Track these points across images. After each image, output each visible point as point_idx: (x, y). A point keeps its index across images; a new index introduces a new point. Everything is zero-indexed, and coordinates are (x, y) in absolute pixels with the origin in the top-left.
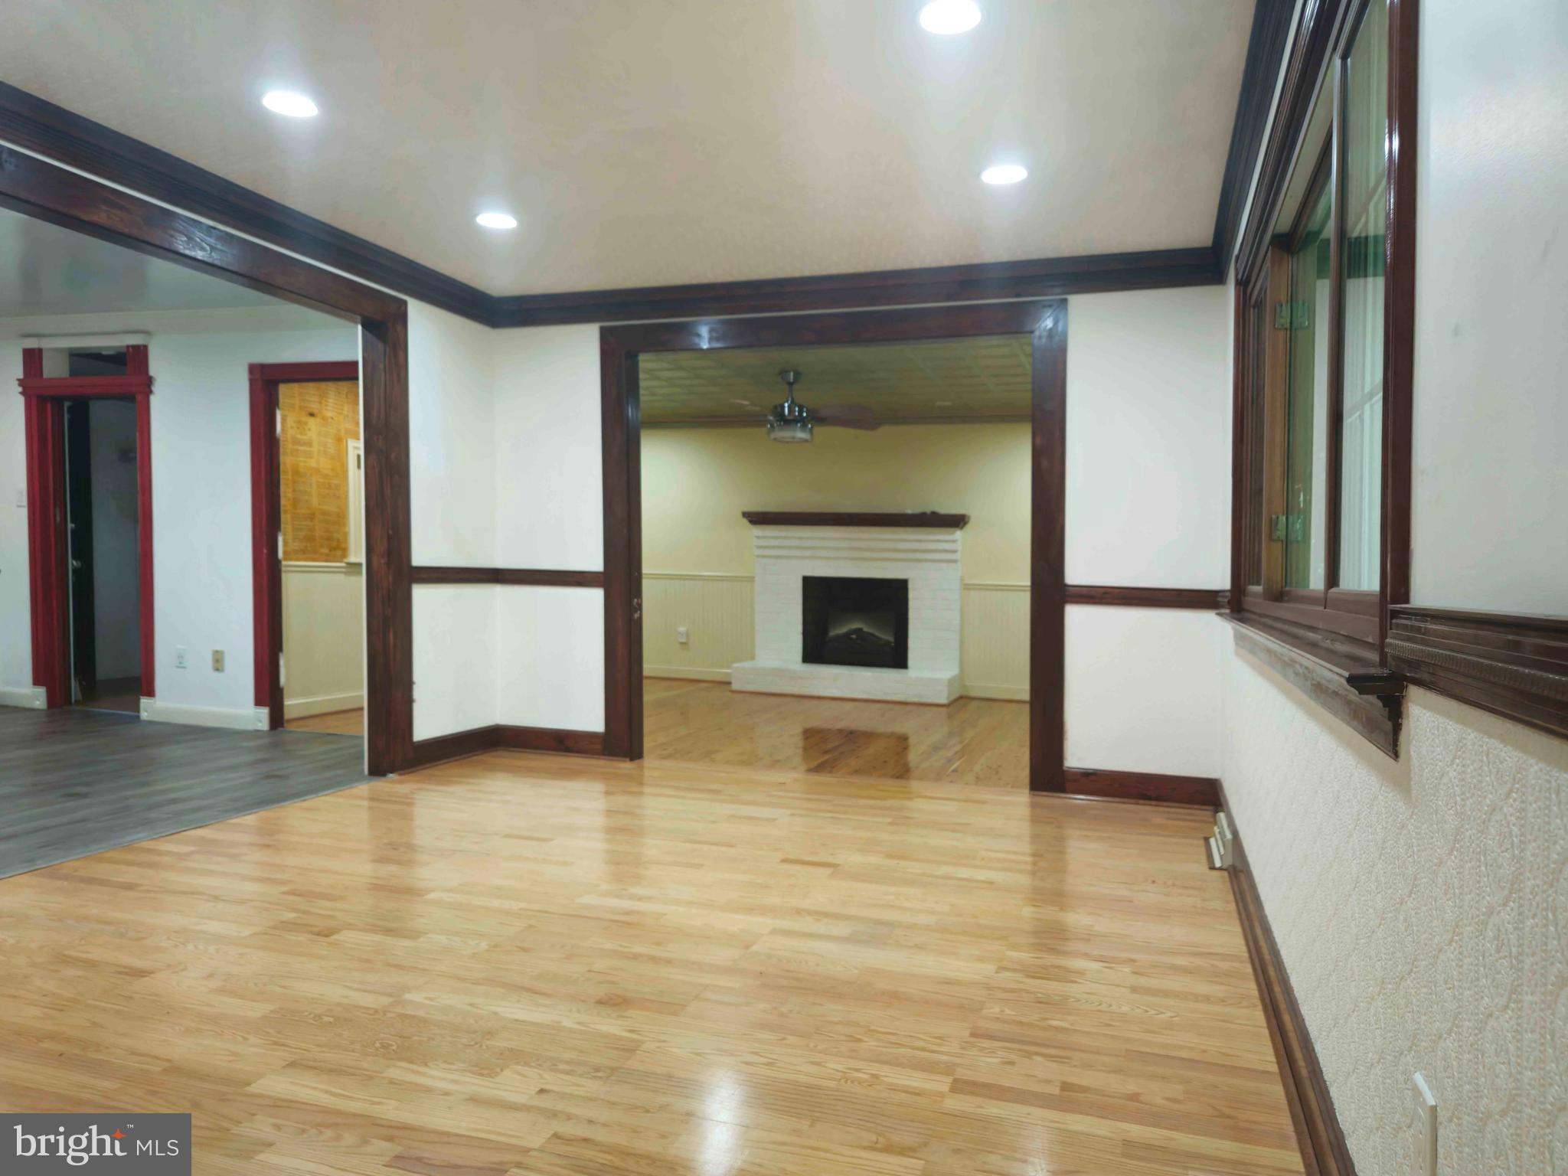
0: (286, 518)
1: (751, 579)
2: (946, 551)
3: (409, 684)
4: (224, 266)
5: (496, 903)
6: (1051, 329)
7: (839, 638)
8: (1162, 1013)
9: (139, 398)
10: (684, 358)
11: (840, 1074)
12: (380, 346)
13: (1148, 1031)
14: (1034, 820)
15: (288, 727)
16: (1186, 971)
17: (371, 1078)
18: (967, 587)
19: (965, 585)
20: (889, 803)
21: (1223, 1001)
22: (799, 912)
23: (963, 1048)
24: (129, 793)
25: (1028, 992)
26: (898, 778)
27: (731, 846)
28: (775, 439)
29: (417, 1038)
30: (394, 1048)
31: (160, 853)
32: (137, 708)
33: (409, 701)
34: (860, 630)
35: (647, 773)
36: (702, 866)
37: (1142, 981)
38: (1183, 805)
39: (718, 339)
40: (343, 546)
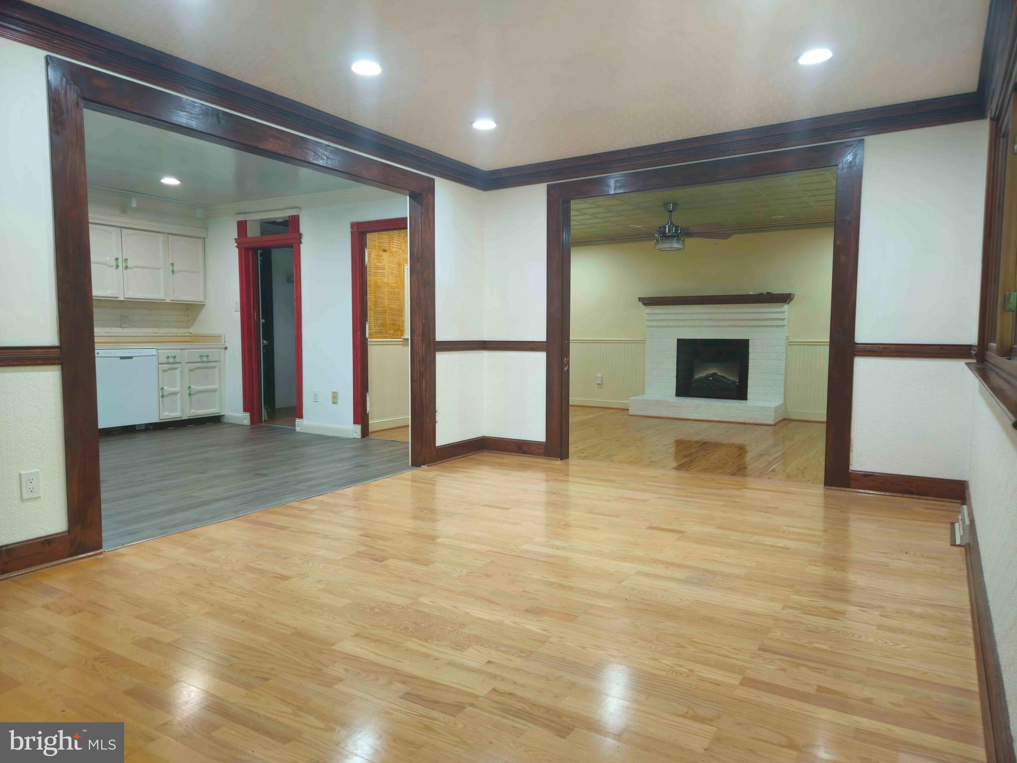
0: (370, 313)
1: (643, 342)
2: (777, 319)
3: (434, 412)
4: (334, 168)
5: (474, 546)
6: (851, 162)
7: (699, 380)
8: (898, 645)
9: (295, 246)
10: (600, 200)
11: (669, 667)
12: (419, 207)
13: (886, 656)
14: (827, 507)
15: (372, 436)
16: (921, 617)
17: (397, 646)
18: (791, 344)
19: (789, 342)
20: (723, 491)
21: (945, 639)
22: (655, 561)
23: (753, 658)
24: (286, 474)
25: (803, 624)
26: (732, 475)
27: (618, 516)
28: (659, 249)
29: (423, 625)
30: (411, 630)
31: (300, 509)
32: (294, 424)
33: (434, 422)
34: (716, 374)
35: (571, 468)
36: (597, 529)
37: (886, 622)
38: (938, 499)
39: (620, 187)
40: (402, 328)
